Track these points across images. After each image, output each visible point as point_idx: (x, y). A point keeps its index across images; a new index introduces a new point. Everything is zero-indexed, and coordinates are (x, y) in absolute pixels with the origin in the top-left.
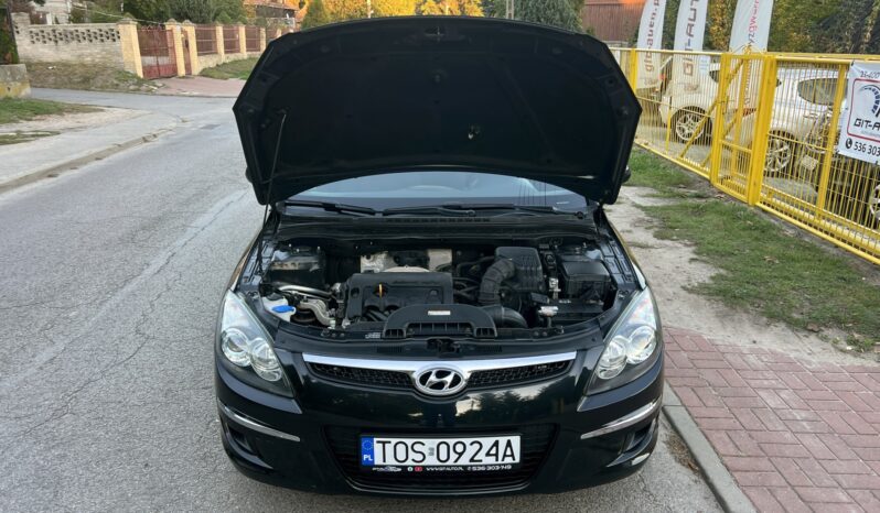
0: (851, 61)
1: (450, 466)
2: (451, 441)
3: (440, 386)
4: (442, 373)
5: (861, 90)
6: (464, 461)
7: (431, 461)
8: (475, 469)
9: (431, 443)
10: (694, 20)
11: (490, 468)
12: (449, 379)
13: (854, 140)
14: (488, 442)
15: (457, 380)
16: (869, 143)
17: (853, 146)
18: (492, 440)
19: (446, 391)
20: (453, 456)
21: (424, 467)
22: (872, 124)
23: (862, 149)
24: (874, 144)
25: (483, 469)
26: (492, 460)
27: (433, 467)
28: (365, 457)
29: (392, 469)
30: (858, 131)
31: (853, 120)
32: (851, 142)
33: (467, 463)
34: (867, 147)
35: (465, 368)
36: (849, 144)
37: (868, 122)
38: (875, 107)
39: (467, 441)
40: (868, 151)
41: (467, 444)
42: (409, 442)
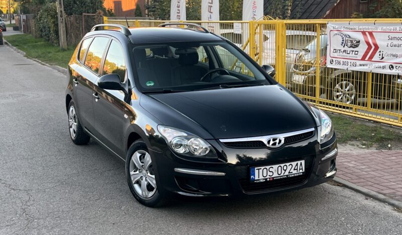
0: (327, 22)
1: (282, 176)
2: (282, 165)
3: (275, 144)
4: (274, 140)
5: (334, 35)
6: (287, 173)
7: (275, 175)
8: (290, 176)
9: (275, 167)
10: (212, 3)
11: (295, 175)
12: (277, 141)
13: (334, 59)
14: (294, 164)
15: (280, 141)
16: (342, 60)
17: (334, 63)
18: (296, 162)
19: (277, 145)
20: (283, 171)
21: (273, 178)
22: (342, 51)
23: (339, 63)
24: (344, 60)
25: (293, 175)
26: (295, 172)
27: (276, 177)
28: (252, 177)
29: (262, 181)
30: (336, 55)
31: (332, 50)
32: (333, 61)
33: (288, 174)
34: (342, 62)
35: (282, 137)
36: (331, 62)
37: (340, 50)
38: (343, 43)
39: (288, 164)
40: (342, 63)
41: (288, 166)
42: (268, 167)
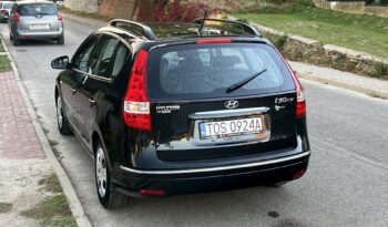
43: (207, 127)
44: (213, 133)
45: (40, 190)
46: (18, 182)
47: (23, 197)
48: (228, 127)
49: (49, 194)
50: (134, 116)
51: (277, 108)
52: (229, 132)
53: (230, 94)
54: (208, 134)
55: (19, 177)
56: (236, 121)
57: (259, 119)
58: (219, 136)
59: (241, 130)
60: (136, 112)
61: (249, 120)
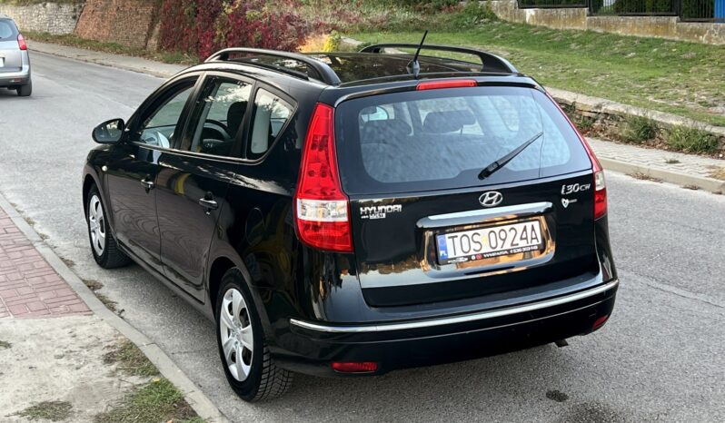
43: (449, 242)
44: (460, 253)
45: (113, 374)
46: (62, 361)
47: (83, 387)
48: (484, 241)
49: (135, 380)
50: (315, 226)
51: (565, 202)
52: (486, 249)
53: (486, 181)
54: (451, 255)
55: (58, 352)
56: (497, 229)
57: (536, 224)
58: (469, 258)
59: (507, 246)
60: (320, 219)
61: (520, 227)
